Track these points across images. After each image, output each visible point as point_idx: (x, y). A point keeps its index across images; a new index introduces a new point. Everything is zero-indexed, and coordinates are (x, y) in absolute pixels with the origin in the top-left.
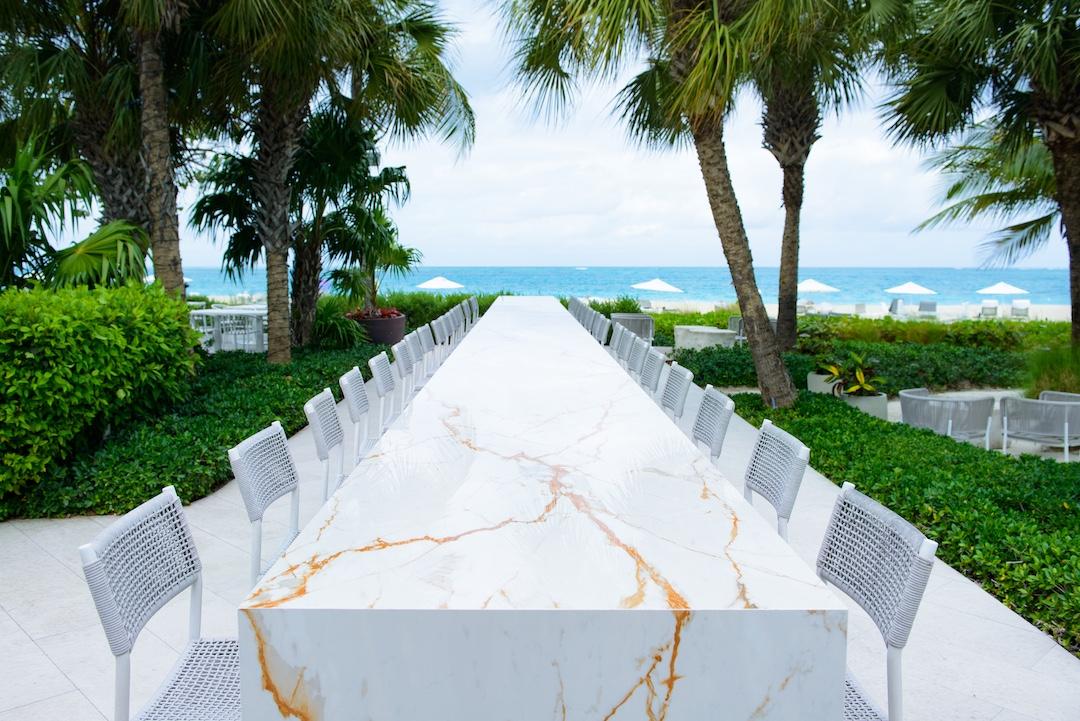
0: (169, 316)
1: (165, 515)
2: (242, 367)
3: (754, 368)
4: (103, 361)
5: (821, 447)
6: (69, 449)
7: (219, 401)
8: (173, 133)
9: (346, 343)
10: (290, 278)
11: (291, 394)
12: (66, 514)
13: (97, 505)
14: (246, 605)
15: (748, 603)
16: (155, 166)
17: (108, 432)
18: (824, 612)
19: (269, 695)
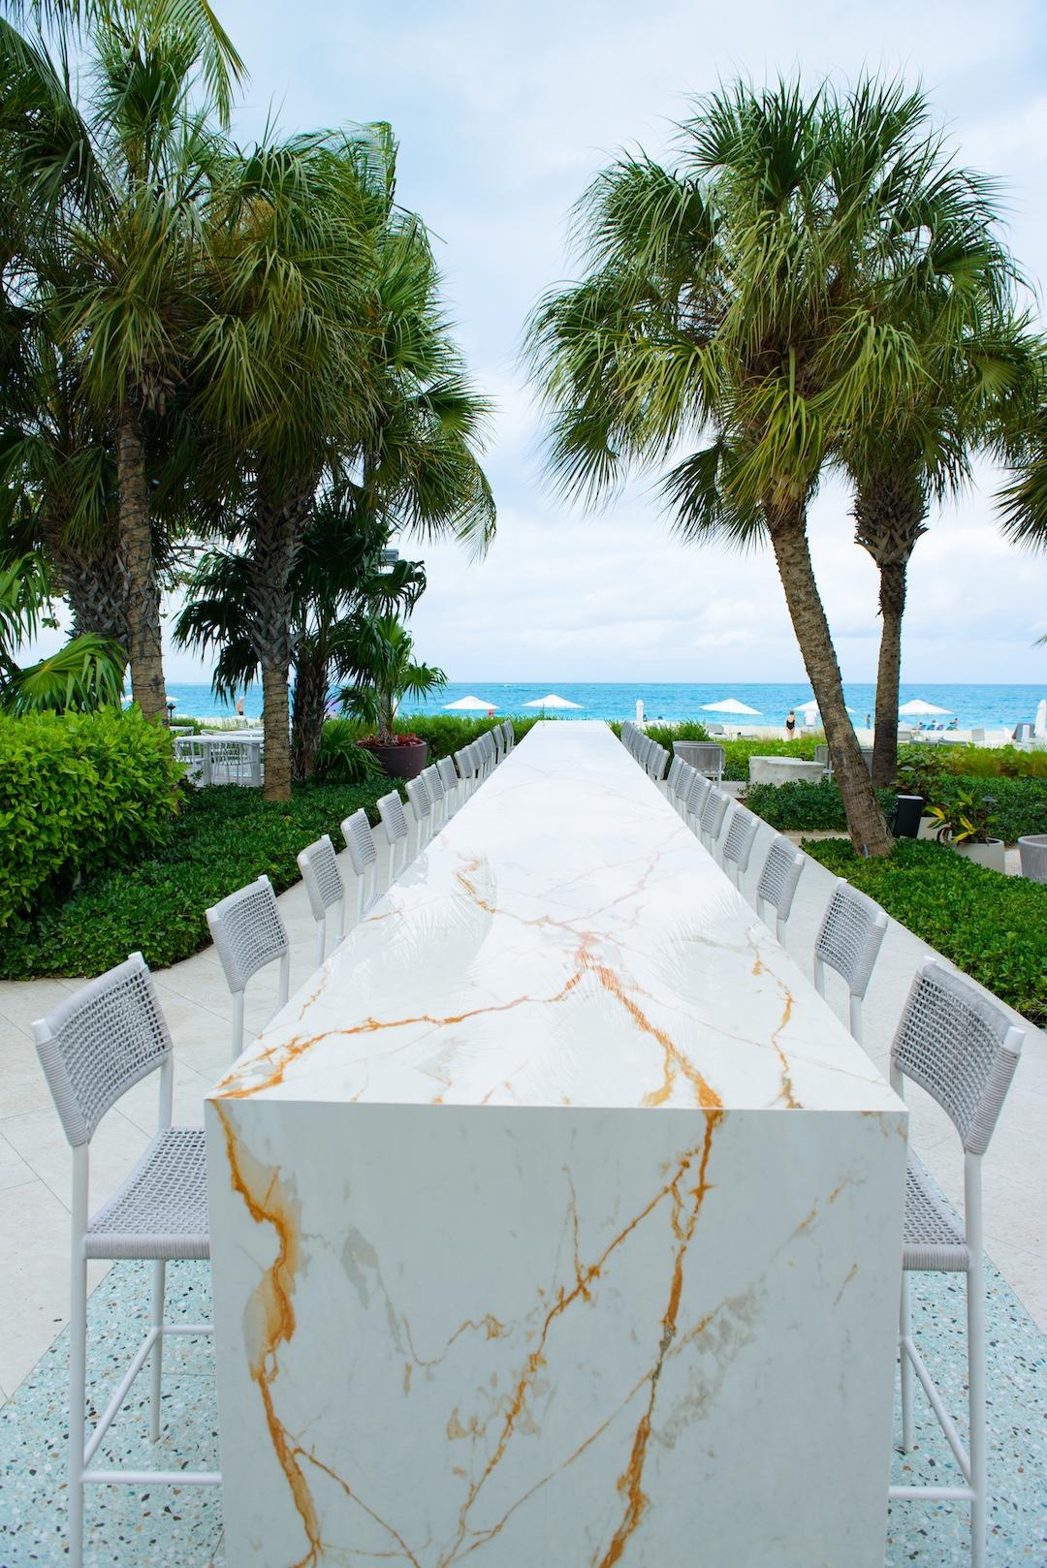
0: (147, 746)
1: (131, 986)
2: (235, 805)
3: (843, 808)
4: (72, 799)
5: (921, 906)
6: (34, 900)
7: (206, 845)
8: (156, 533)
9: (357, 776)
10: (291, 699)
11: (290, 838)
12: (30, 976)
13: (65, 966)
14: (214, 1094)
15: (792, 1102)
16: (135, 569)
17: (78, 881)
18: (880, 1114)
19: (240, 1197)
